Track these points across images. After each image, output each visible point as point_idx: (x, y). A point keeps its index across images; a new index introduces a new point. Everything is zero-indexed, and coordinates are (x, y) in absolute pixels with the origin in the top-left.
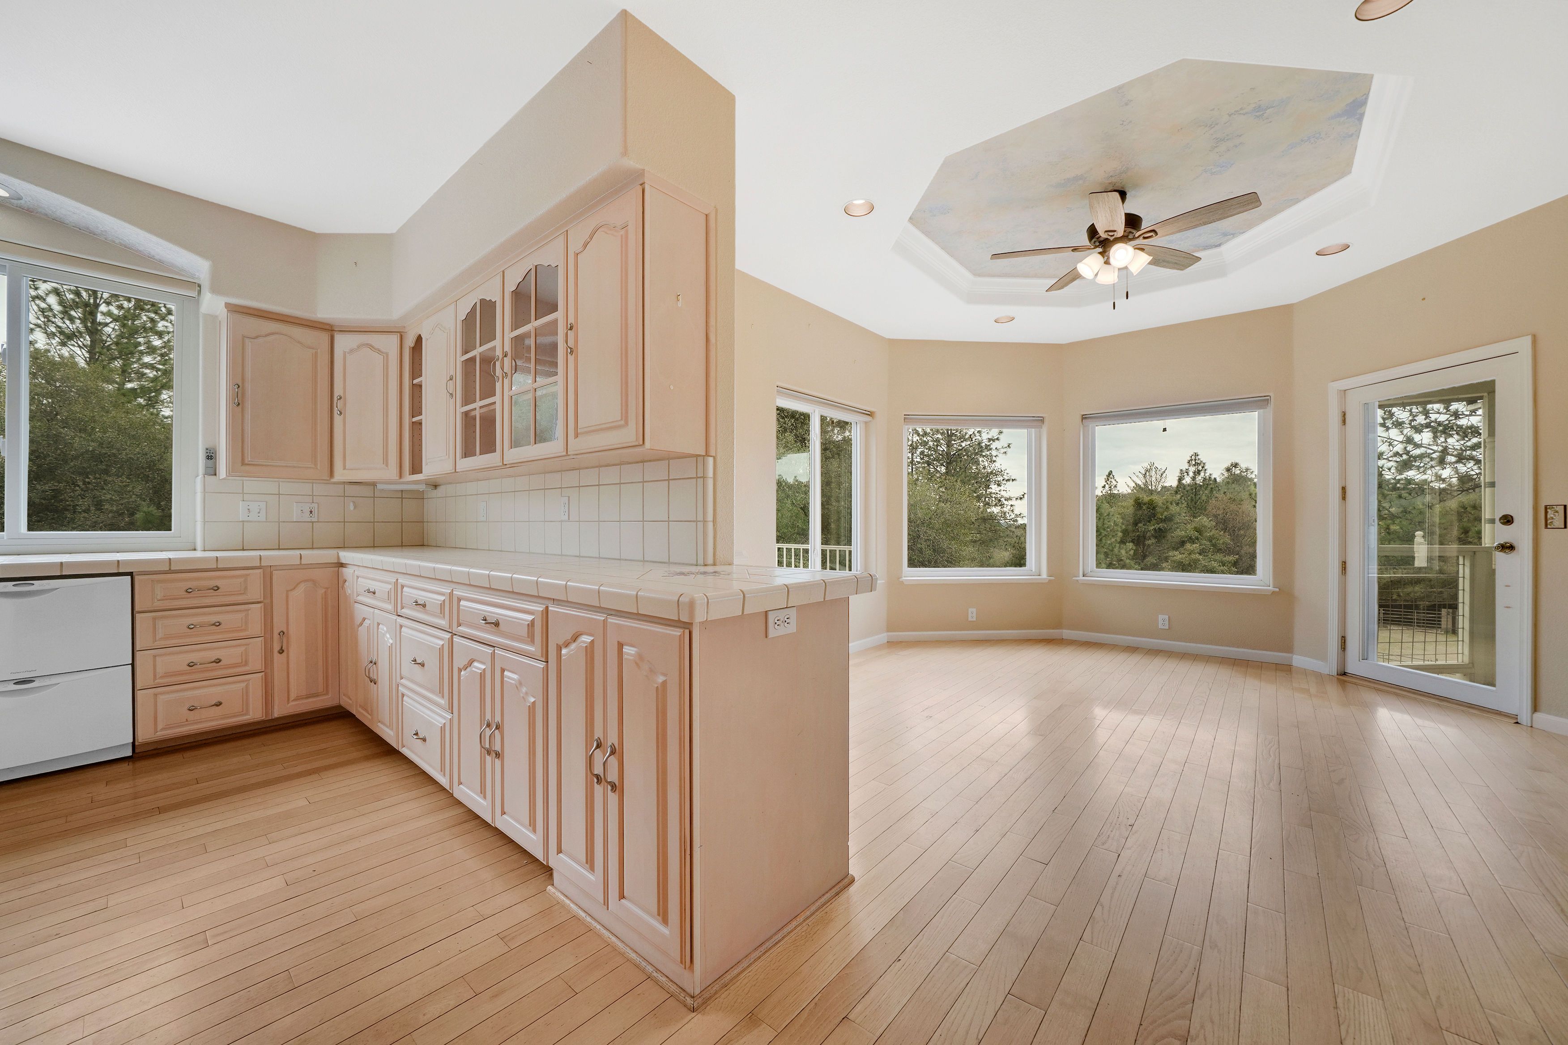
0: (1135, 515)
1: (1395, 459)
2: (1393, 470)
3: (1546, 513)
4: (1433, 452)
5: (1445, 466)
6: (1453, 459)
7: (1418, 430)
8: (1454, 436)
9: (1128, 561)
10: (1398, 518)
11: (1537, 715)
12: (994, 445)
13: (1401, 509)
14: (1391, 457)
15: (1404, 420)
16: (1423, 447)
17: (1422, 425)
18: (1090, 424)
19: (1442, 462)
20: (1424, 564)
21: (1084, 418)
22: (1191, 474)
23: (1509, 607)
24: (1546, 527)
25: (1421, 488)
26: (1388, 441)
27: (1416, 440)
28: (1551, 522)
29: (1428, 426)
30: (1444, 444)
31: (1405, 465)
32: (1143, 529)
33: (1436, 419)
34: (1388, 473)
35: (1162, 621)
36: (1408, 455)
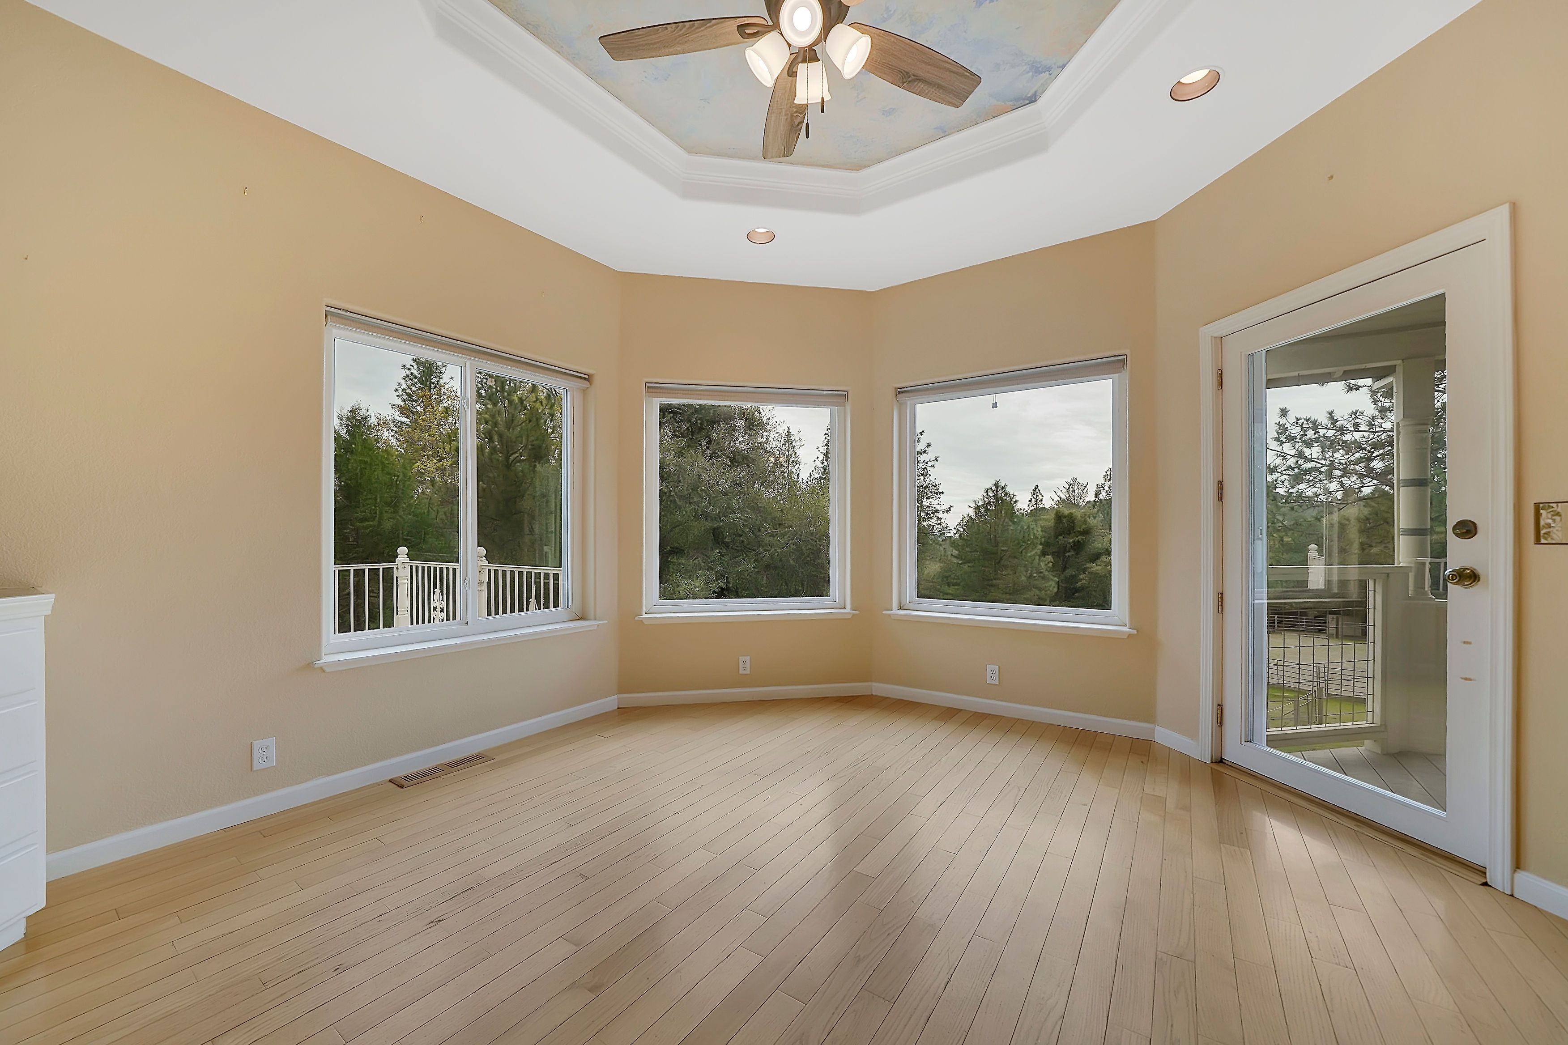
0: (1056, 527)
1: (1287, 472)
2: (1286, 483)
3: (1538, 516)
4: (1321, 466)
5: (1332, 480)
6: (1339, 473)
7: (1309, 444)
8: (1340, 451)
9: (1046, 573)
10: (1290, 530)
11: (1520, 876)
13: (1294, 521)
14: (1285, 470)
15: (1296, 435)
16: (1313, 461)
17: (1311, 440)
18: (908, 401)
19: (1330, 476)
20: (1321, 586)
21: (899, 392)
22: (1107, 488)
23: (1470, 680)
24: (1538, 542)
25: (1311, 502)
26: (1282, 454)
27: (1306, 454)
28: (1548, 533)
29: (1317, 440)
30: (1331, 459)
31: (1297, 479)
32: (1063, 542)
33: (1324, 434)
34: (1281, 486)
35: (991, 673)
36: (1299, 469)
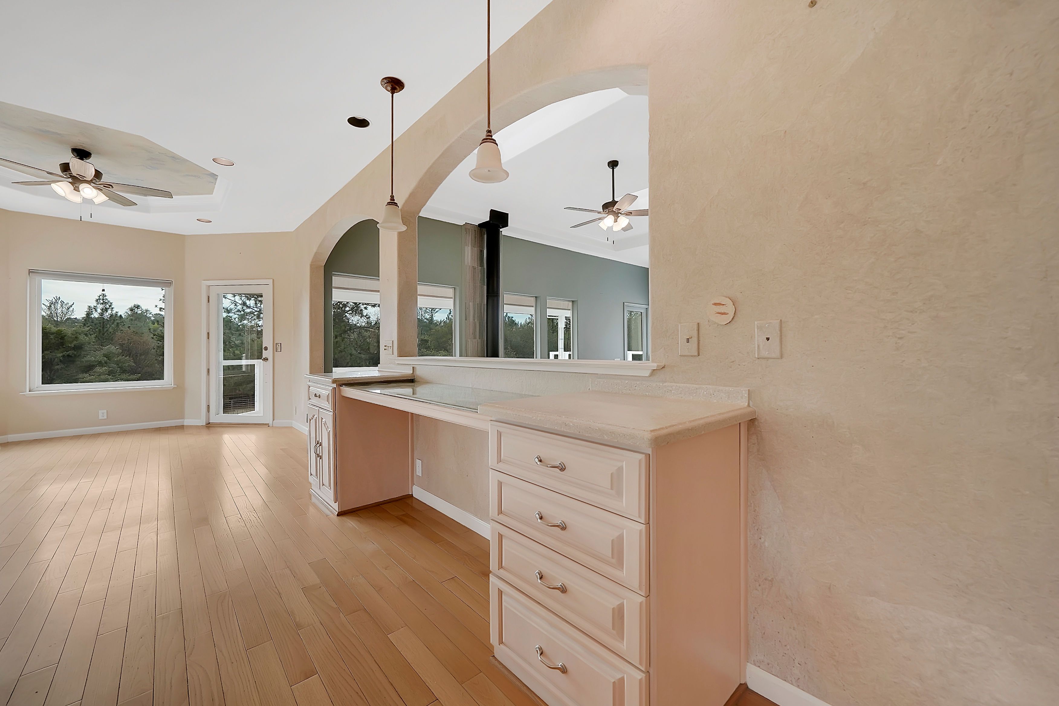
3: (276, 346)
4: (255, 311)
11: (274, 421)
14: (236, 312)
18: (36, 278)
21: (30, 272)
22: (99, 311)
24: (276, 351)
26: (235, 303)
27: (247, 304)
28: (278, 349)
35: (102, 414)
36: (244, 312)
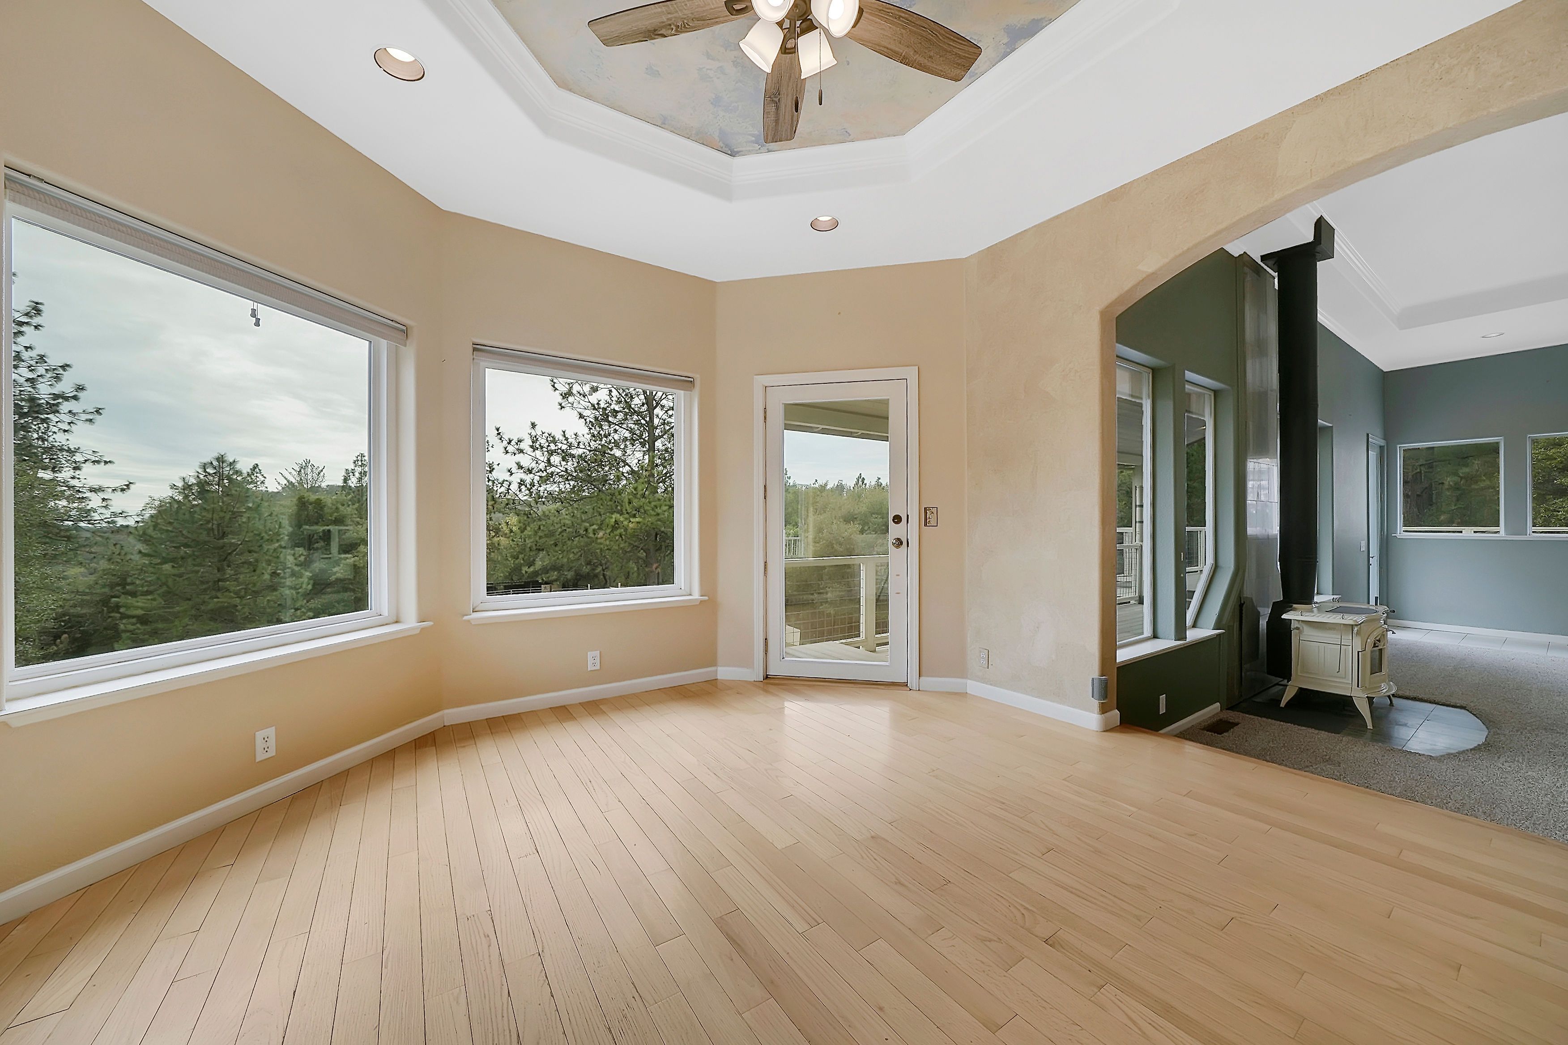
0: (300, 514)
3: (926, 513)
11: (922, 679)
12: (65, 407)
21: (477, 348)
22: (357, 475)
23: (899, 593)
24: (926, 525)
28: (929, 521)
32: (309, 531)
